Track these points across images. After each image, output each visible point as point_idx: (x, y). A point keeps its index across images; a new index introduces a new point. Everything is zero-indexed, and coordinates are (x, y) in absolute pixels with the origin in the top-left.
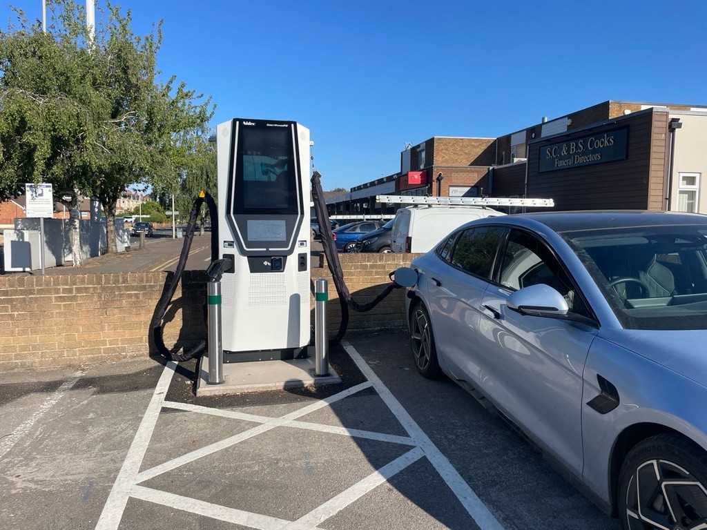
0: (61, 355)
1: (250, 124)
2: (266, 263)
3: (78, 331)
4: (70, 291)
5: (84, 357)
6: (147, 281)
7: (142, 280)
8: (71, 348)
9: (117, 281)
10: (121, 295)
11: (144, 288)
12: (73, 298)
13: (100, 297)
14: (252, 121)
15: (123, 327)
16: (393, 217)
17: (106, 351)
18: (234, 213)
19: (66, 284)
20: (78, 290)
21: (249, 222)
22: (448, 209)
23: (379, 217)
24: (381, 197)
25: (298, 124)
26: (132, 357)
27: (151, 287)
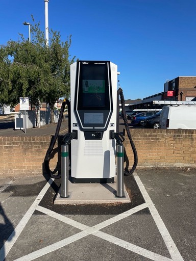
0: (6, 172)
1: (86, 63)
2: (93, 135)
3: (13, 162)
4: (10, 144)
5: (16, 174)
6: (43, 140)
7: (41, 140)
8: (11, 169)
9: (30, 140)
10: (32, 146)
11: (42, 143)
12: (12, 147)
13: (23, 147)
14: (87, 62)
15: (32, 160)
16: (161, 110)
17: (25, 171)
18: (78, 110)
19: (9, 141)
20: (14, 143)
21: (85, 114)
22: (187, 107)
23: (154, 110)
24: (155, 101)
25: (111, 63)
26: (36, 174)
27: (45, 143)
